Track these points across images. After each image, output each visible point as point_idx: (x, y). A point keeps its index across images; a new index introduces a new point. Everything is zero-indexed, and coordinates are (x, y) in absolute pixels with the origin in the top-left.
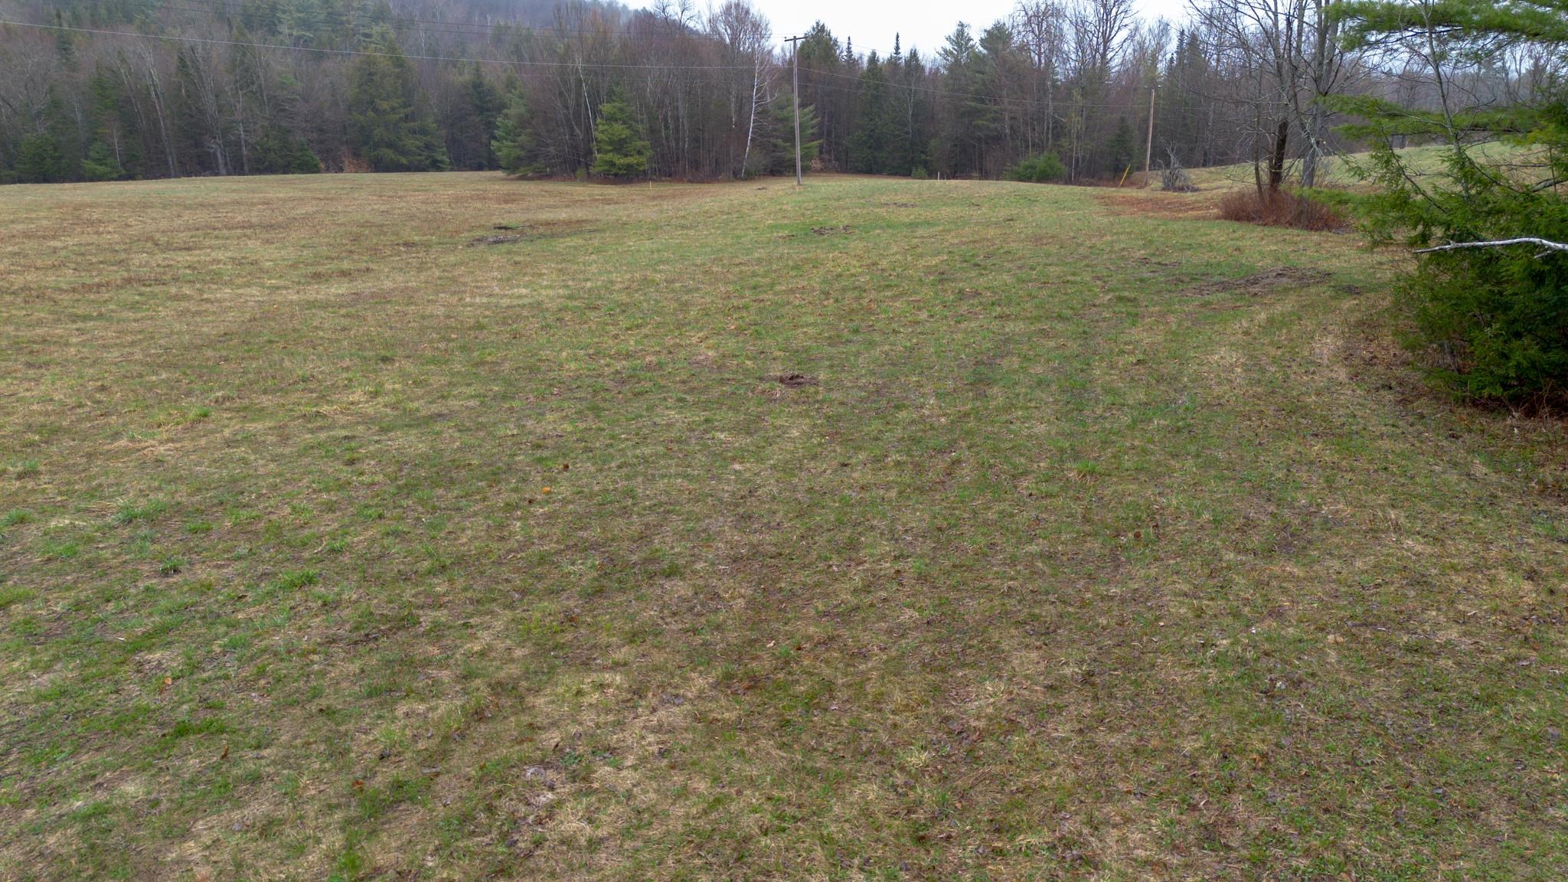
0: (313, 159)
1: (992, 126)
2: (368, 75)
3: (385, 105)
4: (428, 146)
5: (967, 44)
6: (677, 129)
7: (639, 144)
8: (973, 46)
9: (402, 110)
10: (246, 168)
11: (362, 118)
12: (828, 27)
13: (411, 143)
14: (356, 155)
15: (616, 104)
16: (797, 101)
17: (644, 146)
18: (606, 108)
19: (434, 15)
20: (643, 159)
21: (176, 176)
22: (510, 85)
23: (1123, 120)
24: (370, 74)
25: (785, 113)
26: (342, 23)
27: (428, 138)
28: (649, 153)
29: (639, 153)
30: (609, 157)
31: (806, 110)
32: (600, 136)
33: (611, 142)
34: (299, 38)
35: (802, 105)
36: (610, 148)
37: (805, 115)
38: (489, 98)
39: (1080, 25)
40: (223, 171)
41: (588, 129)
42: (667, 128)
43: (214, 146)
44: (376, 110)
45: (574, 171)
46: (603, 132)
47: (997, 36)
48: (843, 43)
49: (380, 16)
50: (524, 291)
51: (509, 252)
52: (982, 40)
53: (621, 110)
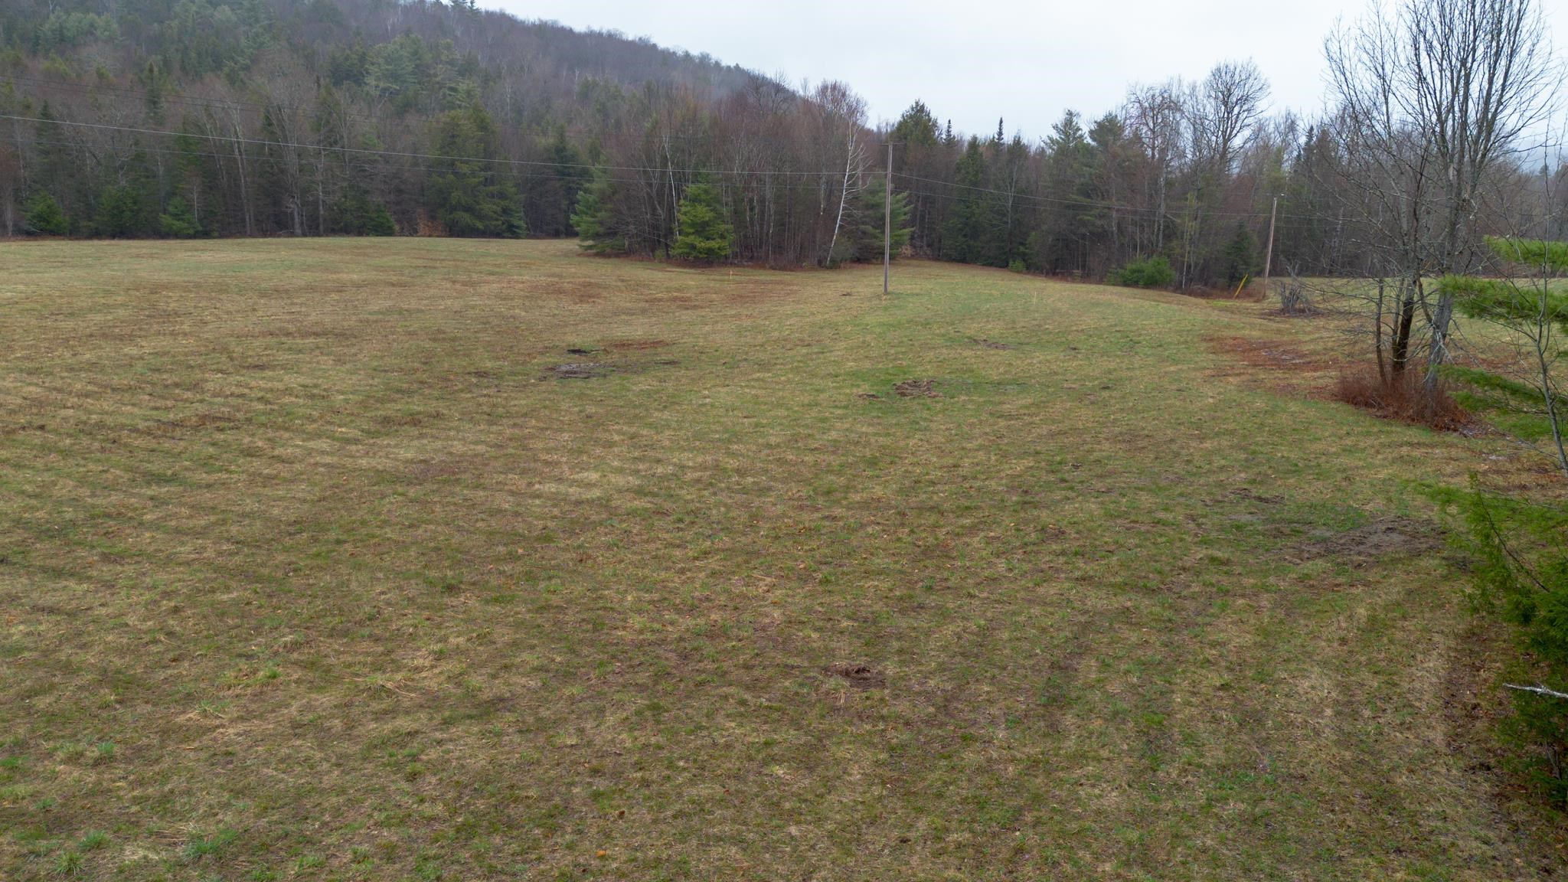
0: (388, 221)
1: (1099, 222)
2: (451, 138)
3: (465, 169)
4: (505, 211)
5: (1075, 133)
6: (762, 212)
7: (722, 227)
8: (1081, 136)
9: (482, 173)
10: (321, 227)
11: (441, 180)
12: (928, 107)
13: (488, 207)
14: (433, 218)
15: (700, 185)
16: (889, 186)
17: (727, 230)
18: (691, 189)
19: (522, 69)
20: (725, 244)
21: (252, 236)
22: (595, 154)
23: (1241, 225)
24: (453, 136)
25: (877, 199)
26: (429, 75)
27: (506, 202)
28: (732, 237)
29: (722, 237)
30: (691, 239)
31: (899, 197)
32: (683, 218)
33: (693, 225)
34: (385, 90)
35: (896, 191)
36: (692, 231)
37: (897, 202)
38: (571, 163)
39: (1198, 124)
40: (298, 231)
41: (671, 209)
42: (752, 209)
43: (292, 206)
44: (455, 174)
45: (653, 251)
46: (685, 214)
47: (1107, 128)
48: (942, 123)
49: (468, 69)
50: (594, 476)
51: (581, 396)
52: (1091, 132)
53: (706, 191)
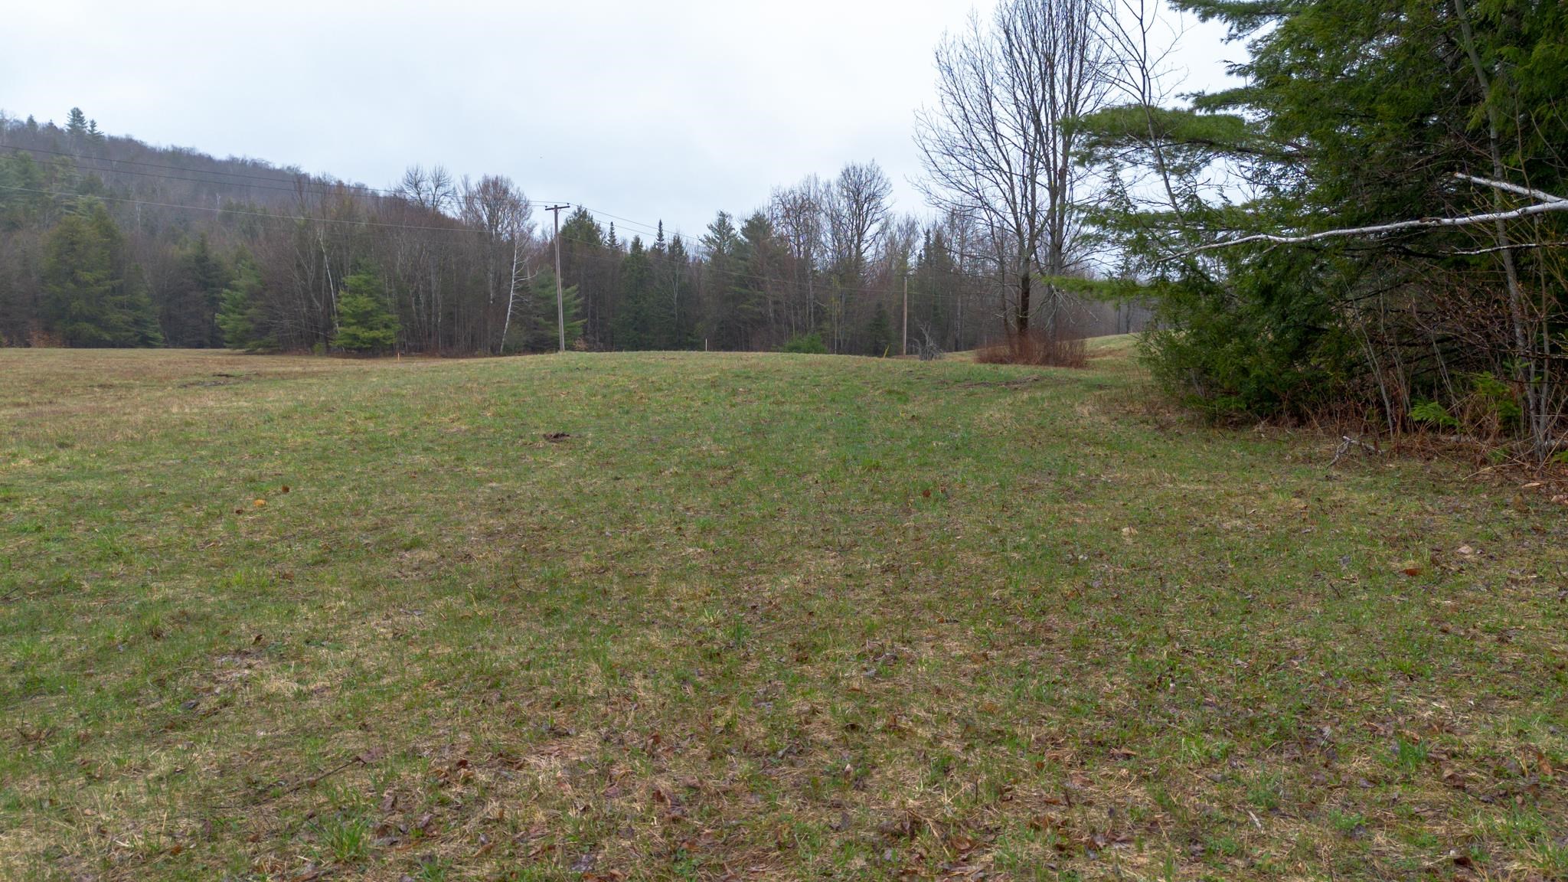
1: (757, 310)
2: (70, 244)
3: (87, 276)
4: (137, 322)
5: (728, 233)
6: (429, 304)
7: (387, 317)
8: (735, 235)
9: (108, 282)
11: (58, 290)
12: (590, 213)
13: (115, 317)
14: (48, 330)
15: (361, 276)
16: (559, 280)
17: (391, 320)
18: (350, 280)
19: (154, 191)
20: (390, 333)
22: (240, 257)
23: (879, 305)
24: (72, 243)
25: (547, 291)
26: (41, 194)
27: (139, 313)
28: (398, 327)
29: (386, 326)
30: (352, 330)
31: (569, 290)
32: (343, 309)
33: (354, 315)
35: (565, 285)
36: (352, 321)
37: (568, 294)
38: (214, 273)
39: (835, 218)
41: (329, 304)
42: (418, 302)
44: (76, 282)
45: (311, 345)
46: (345, 304)
47: (757, 226)
48: (605, 227)
49: (89, 188)
52: (743, 229)
53: (367, 282)
